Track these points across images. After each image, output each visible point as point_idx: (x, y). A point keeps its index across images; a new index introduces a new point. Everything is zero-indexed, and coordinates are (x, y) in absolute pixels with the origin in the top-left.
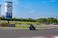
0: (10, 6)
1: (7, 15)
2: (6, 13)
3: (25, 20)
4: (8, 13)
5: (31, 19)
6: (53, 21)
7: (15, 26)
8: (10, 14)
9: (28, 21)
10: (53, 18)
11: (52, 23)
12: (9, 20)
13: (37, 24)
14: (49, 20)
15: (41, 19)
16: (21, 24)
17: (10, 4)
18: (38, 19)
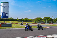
0: (6, 6)
1: (3, 15)
2: (2, 13)
3: (21, 20)
4: (4, 13)
5: (28, 19)
6: (49, 21)
7: (11, 26)
8: (6, 14)
9: (24, 21)
10: (49, 18)
11: (47, 23)
12: (5, 20)
13: (33, 24)
14: (45, 20)
15: (37, 19)
16: (17, 24)
17: (6, 4)
18: (34, 19)
